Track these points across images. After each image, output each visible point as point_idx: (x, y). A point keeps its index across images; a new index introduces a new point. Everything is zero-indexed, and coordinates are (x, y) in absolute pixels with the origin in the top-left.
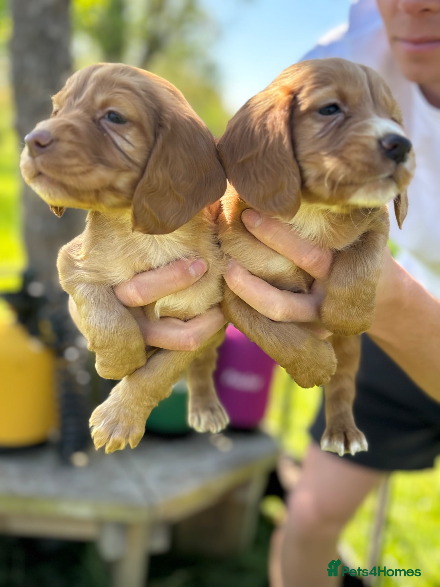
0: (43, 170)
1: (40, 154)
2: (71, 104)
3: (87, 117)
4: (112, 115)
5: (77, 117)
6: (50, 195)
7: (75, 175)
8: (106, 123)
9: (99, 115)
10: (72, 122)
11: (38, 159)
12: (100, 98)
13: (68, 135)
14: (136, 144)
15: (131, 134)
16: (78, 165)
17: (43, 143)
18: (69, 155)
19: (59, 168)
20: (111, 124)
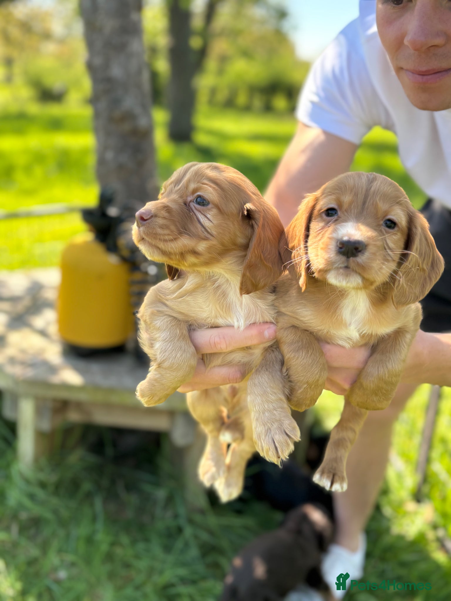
0: (144, 236)
1: (143, 225)
2: (172, 190)
3: (181, 201)
4: (199, 200)
5: (174, 201)
6: (150, 254)
7: (165, 241)
8: (193, 205)
9: (189, 199)
10: (169, 204)
11: (142, 229)
12: (192, 186)
13: (164, 213)
14: (215, 222)
15: (212, 213)
16: (169, 235)
17: (145, 218)
18: (162, 227)
19: (155, 235)
20: (198, 206)
